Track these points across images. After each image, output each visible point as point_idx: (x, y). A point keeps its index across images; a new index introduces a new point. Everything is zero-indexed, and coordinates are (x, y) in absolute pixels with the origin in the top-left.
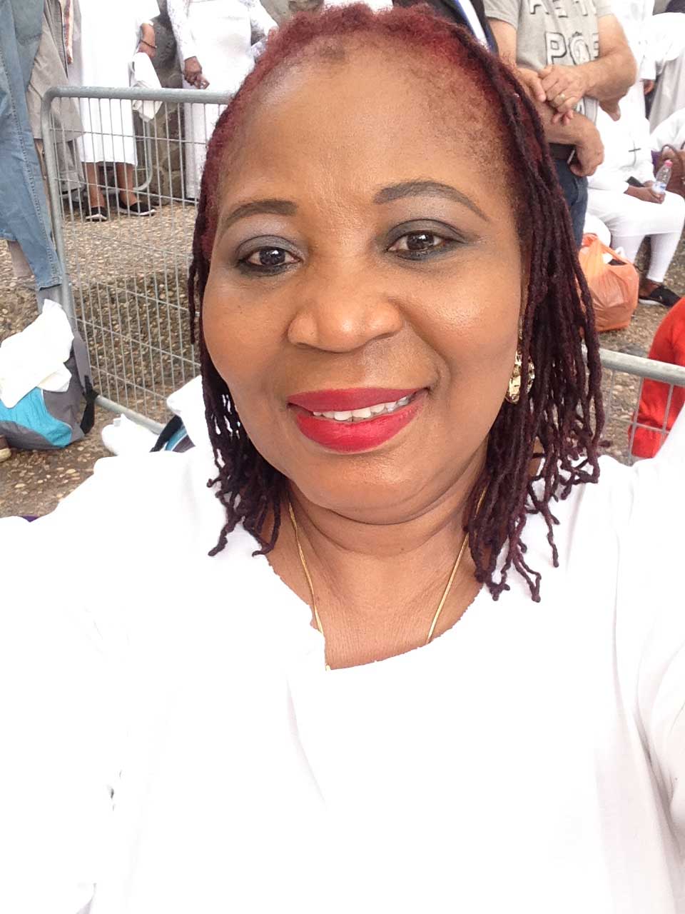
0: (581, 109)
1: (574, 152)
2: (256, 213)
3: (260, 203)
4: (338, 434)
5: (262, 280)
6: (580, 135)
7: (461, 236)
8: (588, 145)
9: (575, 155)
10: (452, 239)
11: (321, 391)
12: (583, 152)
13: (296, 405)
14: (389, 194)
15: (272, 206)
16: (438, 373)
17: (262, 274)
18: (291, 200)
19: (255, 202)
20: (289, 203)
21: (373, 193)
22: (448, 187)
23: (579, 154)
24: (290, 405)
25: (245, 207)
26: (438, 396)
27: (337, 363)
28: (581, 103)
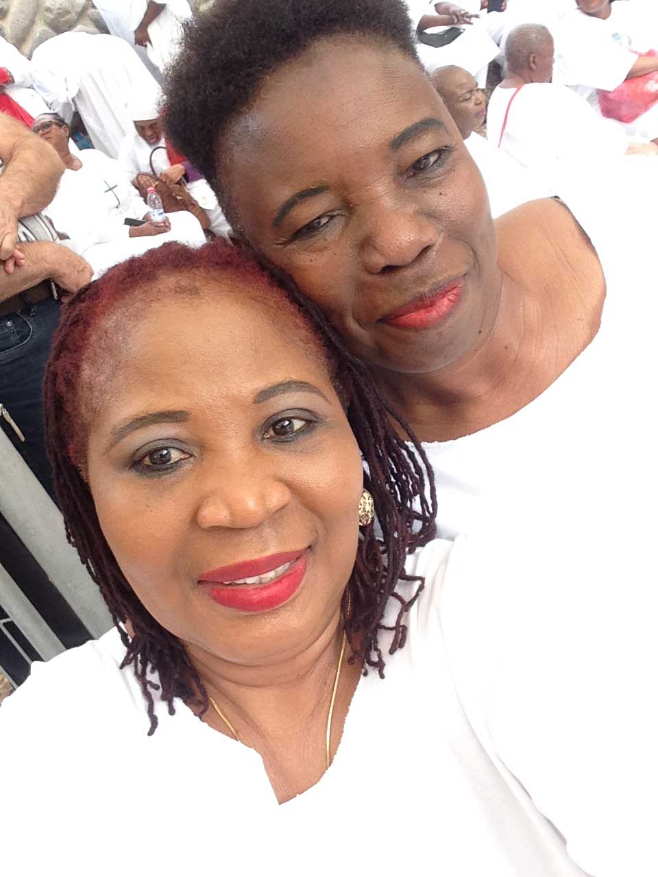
0: (25, 235)
1: (53, 284)
2: (152, 424)
3: (154, 415)
4: (256, 597)
5: (162, 478)
6: (47, 266)
7: (316, 417)
8: (64, 270)
9: (57, 286)
10: (312, 421)
11: (237, 564)
12: (64, 280)
13: (206, 581)
14: (264, 395)
15: (166, 416)
16: (317, 532)
17: (161, 473)
18: (183, 409)
19: (151, 415)
20: (182, 412)
21: (252, 396)
22: (306, 383)
23: (61, 285)
24: (199, 582)
25: (141, 419)
26: (318, 549)
27: (246, 537)
28: (22, 229)
